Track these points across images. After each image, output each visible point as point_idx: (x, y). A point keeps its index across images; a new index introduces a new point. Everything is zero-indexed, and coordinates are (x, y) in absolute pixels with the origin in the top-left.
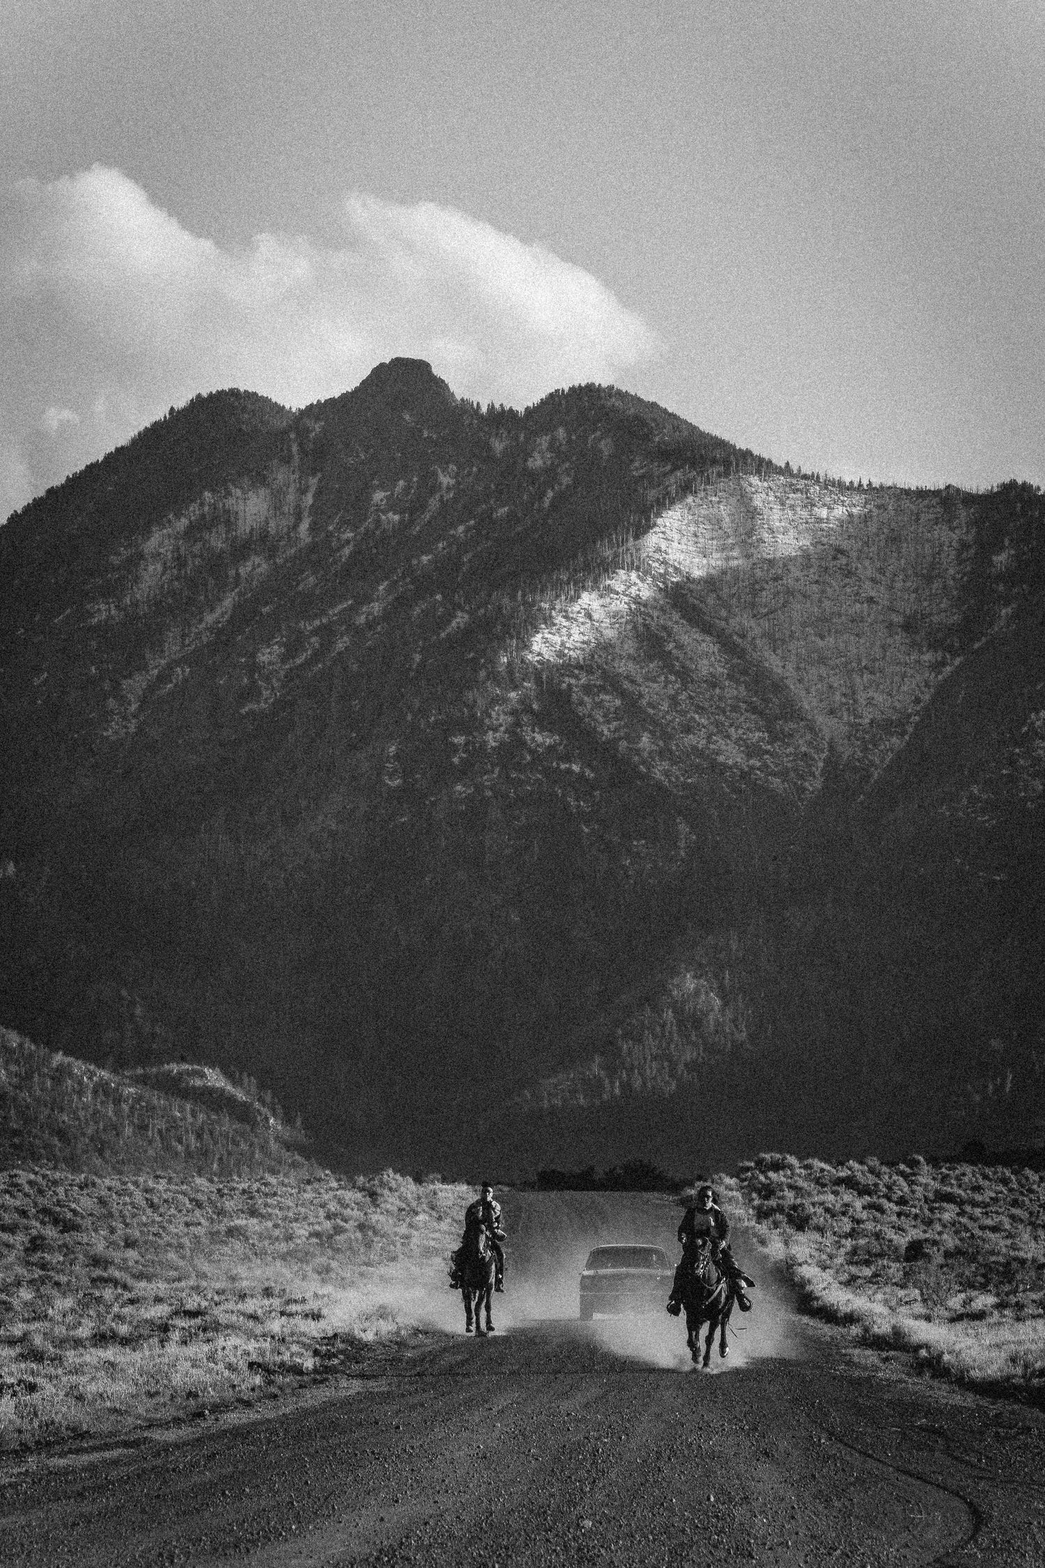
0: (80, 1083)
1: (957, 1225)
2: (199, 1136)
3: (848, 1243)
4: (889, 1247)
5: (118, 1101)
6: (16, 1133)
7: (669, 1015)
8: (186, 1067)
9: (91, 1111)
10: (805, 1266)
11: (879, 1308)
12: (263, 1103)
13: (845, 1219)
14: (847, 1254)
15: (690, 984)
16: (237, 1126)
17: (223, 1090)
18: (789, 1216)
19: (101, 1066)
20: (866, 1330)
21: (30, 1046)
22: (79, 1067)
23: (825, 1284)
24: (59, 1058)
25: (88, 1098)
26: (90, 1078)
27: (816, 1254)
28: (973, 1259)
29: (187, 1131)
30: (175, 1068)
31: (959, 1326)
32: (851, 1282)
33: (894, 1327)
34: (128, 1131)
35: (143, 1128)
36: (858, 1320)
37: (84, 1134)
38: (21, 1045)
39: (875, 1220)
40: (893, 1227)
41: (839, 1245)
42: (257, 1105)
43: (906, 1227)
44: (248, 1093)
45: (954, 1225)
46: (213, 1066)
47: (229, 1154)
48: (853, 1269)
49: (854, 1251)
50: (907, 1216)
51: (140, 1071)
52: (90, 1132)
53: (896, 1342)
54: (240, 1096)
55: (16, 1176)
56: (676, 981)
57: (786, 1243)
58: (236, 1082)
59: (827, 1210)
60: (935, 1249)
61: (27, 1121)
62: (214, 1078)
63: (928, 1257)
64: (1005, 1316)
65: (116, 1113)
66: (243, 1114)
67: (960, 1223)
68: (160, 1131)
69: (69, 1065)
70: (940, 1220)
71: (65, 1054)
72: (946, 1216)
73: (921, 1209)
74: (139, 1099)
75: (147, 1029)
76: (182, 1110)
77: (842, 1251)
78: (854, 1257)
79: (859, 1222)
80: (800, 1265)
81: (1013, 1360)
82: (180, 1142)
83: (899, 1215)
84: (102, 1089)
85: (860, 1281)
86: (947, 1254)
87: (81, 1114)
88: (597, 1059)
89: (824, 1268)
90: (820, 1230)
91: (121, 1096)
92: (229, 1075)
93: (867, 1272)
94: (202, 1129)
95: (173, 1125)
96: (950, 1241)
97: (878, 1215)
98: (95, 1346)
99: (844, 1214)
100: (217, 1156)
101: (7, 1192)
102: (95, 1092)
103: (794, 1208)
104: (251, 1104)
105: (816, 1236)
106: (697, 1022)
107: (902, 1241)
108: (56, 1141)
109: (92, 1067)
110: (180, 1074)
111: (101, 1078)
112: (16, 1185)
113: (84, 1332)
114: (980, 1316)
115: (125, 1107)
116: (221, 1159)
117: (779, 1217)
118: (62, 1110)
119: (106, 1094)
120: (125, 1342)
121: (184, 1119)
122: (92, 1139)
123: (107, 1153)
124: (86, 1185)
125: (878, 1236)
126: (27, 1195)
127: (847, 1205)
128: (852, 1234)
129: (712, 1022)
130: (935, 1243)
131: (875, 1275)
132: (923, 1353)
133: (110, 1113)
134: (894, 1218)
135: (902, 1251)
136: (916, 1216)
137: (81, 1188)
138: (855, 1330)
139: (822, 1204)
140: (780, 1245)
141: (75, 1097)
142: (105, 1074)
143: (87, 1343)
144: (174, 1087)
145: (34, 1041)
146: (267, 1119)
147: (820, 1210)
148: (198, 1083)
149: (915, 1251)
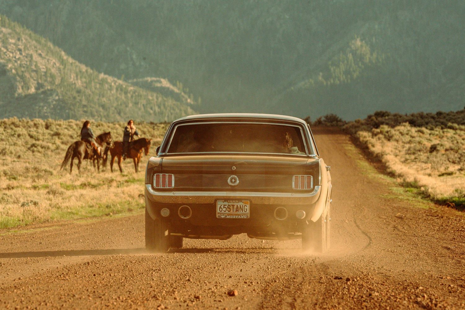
0: (111, 86)
1: (453, 138)
2: (159, 107)
3: (407, 146)
4: (423, 147)
5: (126, 93)
6: (85, 106)
7: (350, 56)
8: (154, 79)
9: (115, 97)
10: (388, 155)
11: (412, 171)
12: (185, 92)
13: (407, 136)
14: (406, 150)
15: (359, 43)
16: (174, 102)
17: (168, 88)
18: (385, 135)
19: (119, 78)
20: (404, 180)
21: (90, 71)
22: (110, 79)
23: (394, 162)
24: (102, 76)
25: (114, 91)
26: (115, 84)
27: (394, 150)
28: (457, 152)
29: (154, 105)
30: (149, 79)
31: (442, 178)
32: (405, 161)
33: (415, 179)
34: (130, 105)
35: (136, 103)
36: (402, 176)
37: (112, 106)
38: (87, 71)
39: (420, 136)
40: (427, 139)
41: (403, 147)
42: (183, 94)
43: (432, 139)
44: (179, 89)
45: (452, 138)
46: (164, 78)
47: (172, 114)
48: (407, 156)
49: (409, 149)
50: (433, 135)
51: (135, 80)
52: (115, 105)
53: (414, 185)
54: (176, 90)
55: (71, 122)
56: (353, 42)
57: (382, 147)
58: (174, 85)
59: (401, 133)
60: (442, 147)
61: (89, 101)
62: (165, 83)
63: (438, 151)
64: (461, 174)
65: (125, 97)
66: (177, 97)
67: (454, 137)
68: (143, 105)
69: (106, 78)
70: (446, 136)
71: (105, 74)
72: (449, 135)
73: (439, 132)
74: (135, 92)
75: (137, 64)
76: (152, 96)
77: (405, 149)
78: (409, 152)
79: (413, 137)
80: (386, 155)
81: (456, 191)
82: (151, 109)
83: (430, 134)
84: (120, 88)
85: (409, 161)
86: (446, 150)
87: (111, 98)
88: (321, 74)
89: (396, 156)
90: (397, 141)
91: (127, 91)
92: (171, 81)
93: (413, 157)
94: (160, 104)
95: (149, 102)
96: (448, 145)
97: (421, 134)
98: (80, 188)
99: (407, 134)
100: (167, 115)
101: (66, 128)
102: (117, 89)
103: (387, 132)
104: (180, 94)
105: (395, 143)
106: (362, 58)
107: (429, 145)
108: (101, 109)
109: (116, 79)
110: (152, 82)
111: (119, 84)
112: (70, 126)
113: (78, 183)
114: (450, 174)
115: (129, 95)
116: (168, 116)
117: (381, 136)
118: (103, 96)
119: (121, 90)
120: (94, 186)
121: (153, 100)
122: (116, 108)
123: (122, 114)
124: (99, 125)
125: (420, 143)
126: (74, 130)
127: (408, 131)
128: (410, 142)
129: (368, 59)
130: (442, 145)
131: (416, 158)
132: (423, 189)
133: (123, 98)
134: (428, 136)
135: (428, 149)
136: (437, 135)
137: (97, 126)
138: (399, 180)
139: (398, 130)
140: (380, 148)
141: (109, 92)
142: (120, 82)
143: (78, 188)
144: (150, 87)
145: (92, 68)
146: (186, 100)
147: (397, 133)
148: (159, 85)
149: (433, 149)
